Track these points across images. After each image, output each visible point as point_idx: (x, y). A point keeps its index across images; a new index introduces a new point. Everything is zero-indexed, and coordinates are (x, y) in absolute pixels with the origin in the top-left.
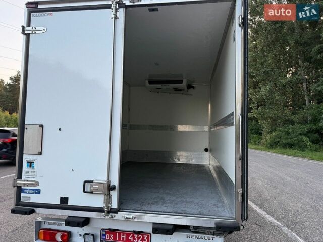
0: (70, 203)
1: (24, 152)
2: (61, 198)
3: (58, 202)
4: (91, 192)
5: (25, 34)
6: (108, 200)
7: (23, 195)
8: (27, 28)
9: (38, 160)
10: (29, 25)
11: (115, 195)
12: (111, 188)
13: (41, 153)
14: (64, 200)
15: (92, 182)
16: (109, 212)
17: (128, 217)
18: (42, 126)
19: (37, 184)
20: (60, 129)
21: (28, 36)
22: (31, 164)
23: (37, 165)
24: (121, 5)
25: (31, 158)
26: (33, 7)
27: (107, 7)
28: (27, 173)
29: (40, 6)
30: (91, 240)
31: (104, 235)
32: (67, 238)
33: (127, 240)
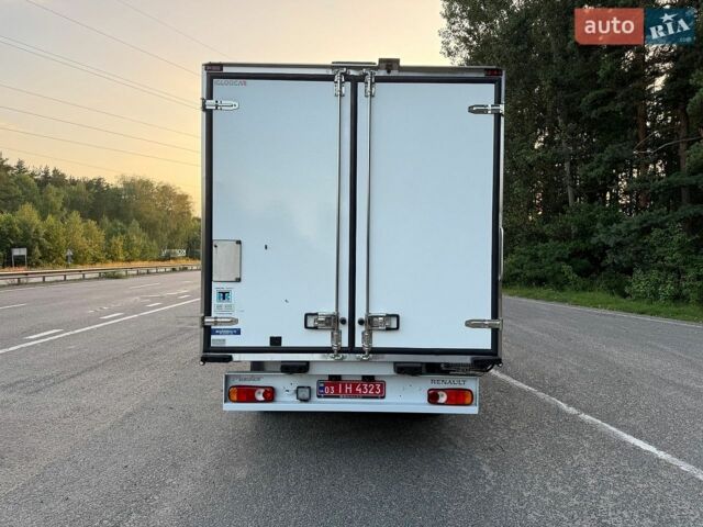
0: (284, 344)
1: (214, 278)
2: (272, 338)
3: (266, 344)
5: (207, 110)
6: (337, 337)
7: (213, 337)
8: (208, 102)
9: (235, 289)
11: (346, 329)
12: (340, 321)
13: (239, 280)
16: (339, 352)
18: (239, 242)
19: (236, 321)
20: (266, 247)
21: (210, 112)
22: (224, 295)
23: (233, 295)
24: (348, 78)
25: (225, 287)
26: (215, 72)
27: (330, 78)
28: (219, 307)
29: (226, 70)
30: (304, 394)
31: (323, 388)
32: (271, 396)
33: (354, 392)
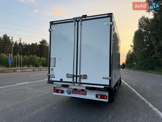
2: (61, 79)
3: (60, 80)
4: (69, 77)
6: (73, 80)
7: (50, 78)
8: (50, 30)
9: (54, 68)
10: (51, 29)
11: (75, 78)
12: (74, 76)
13: (55, 66)
14: (61, 80)
15: (69, 74)
16: (74, 83)
18: (55, 58)
19: (54, 75)
20: (60, 59)
21: (50, 32)
22: (52, 69)
23: (54, 70)
24: (76, 21)
25: (52, 68)
26: (52, 23)
27: (73, 21)
28: (51, 72)
29: (54, 23)
30: (69, 92)
31: (73, 91)
32: (62, 92)
33: (79, 93)
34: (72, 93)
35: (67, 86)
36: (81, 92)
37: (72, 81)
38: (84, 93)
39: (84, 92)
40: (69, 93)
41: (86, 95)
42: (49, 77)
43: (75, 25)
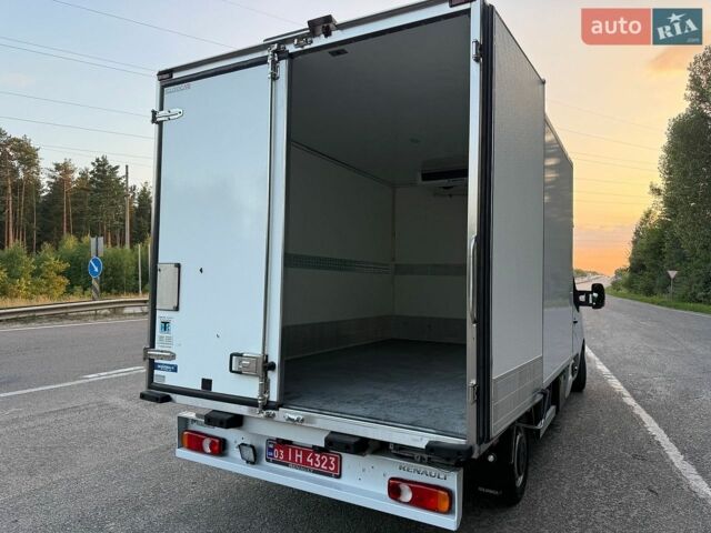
0: (215, 389)
1: (158, 307)
2: (203, 380)
3: (198, 386)
4: (240, 373)
5: (157, 123)
6: (265, 387)
7: (156, 372)
8: (161, 113)
9: (174, 319)
10: (162, 109)
11: (274, 377)
12: (268, 366)
13: (177, 309)
14: (207, 383)
15: (241, 355)
16: (264, 407)
17: (292, 417)
18: (178, 266)
19: (173, 356)
20: (201, 270)
21: (160, 124)
22: (165, 325)
23: (172, 327)
25: (166, 316)
26: (167, 78)
27: (262, 61)
28: (161, 339)
29: (175, 76)
30: (249, 454)
31: (271, 450)
32: (220, 448)
33: (305, 462)
34: (268, 460)
35: (236, 422)
36: (314, 457)
37: (255, 397)
38: (328, 464)
39: (329, 461)
40: (252, 458)
41: (339, 477)
42: (152, 366)
43: (274, 78)
